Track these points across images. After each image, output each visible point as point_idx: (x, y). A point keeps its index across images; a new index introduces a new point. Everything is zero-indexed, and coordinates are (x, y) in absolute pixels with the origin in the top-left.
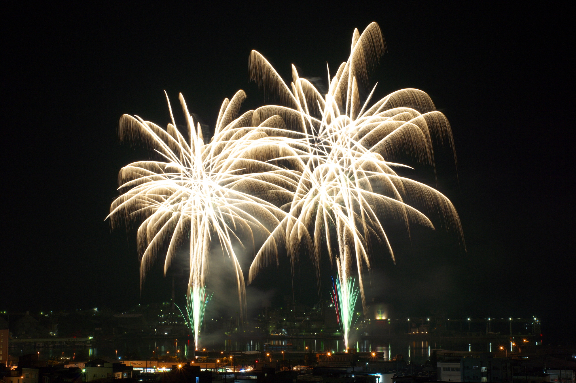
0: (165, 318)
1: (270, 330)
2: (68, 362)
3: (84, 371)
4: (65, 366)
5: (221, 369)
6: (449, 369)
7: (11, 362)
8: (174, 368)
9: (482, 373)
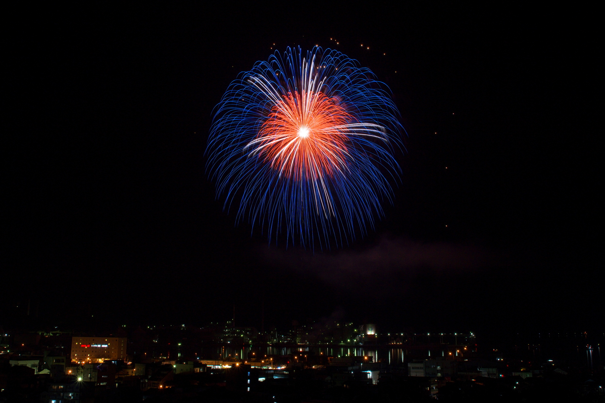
0: (228, 332)
1: (297, 341)
2: (164, 360)
3: (175, 366)
4: (163, 363)
5: (265, 366)
6: (416, 368)
7: (128, 359)
8: (234, 366)
9: (438, 370)
